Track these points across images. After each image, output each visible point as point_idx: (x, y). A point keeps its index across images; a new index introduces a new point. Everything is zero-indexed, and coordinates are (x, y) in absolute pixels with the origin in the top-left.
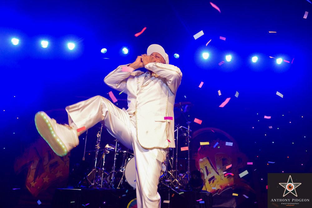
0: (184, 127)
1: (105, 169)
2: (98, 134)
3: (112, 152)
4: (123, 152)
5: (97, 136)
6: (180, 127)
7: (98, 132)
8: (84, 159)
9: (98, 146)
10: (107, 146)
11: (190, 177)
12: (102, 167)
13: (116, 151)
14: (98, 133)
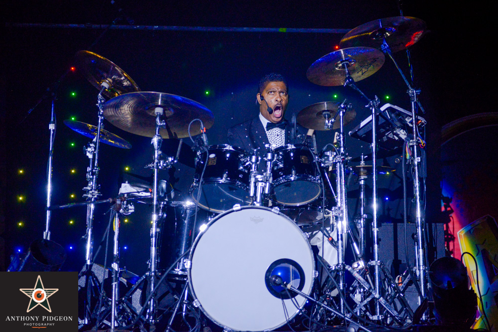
0: (396, 107)
1: (120, 266)
2: (89, 149)
3: (143, 207)
4: (181, 206)
5: (88, 154)
6: (382, 109)
7: (92, 142)
8: (47, 235)
9: (92, 190)
10: (126, 188)
11: (429, 286)
12: (111, 259)
13: (155, 202)
14: (92, 145)
